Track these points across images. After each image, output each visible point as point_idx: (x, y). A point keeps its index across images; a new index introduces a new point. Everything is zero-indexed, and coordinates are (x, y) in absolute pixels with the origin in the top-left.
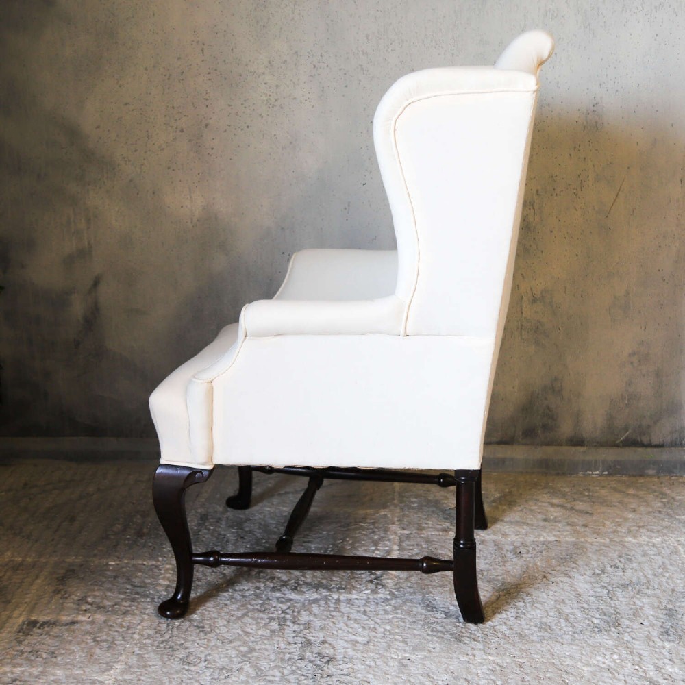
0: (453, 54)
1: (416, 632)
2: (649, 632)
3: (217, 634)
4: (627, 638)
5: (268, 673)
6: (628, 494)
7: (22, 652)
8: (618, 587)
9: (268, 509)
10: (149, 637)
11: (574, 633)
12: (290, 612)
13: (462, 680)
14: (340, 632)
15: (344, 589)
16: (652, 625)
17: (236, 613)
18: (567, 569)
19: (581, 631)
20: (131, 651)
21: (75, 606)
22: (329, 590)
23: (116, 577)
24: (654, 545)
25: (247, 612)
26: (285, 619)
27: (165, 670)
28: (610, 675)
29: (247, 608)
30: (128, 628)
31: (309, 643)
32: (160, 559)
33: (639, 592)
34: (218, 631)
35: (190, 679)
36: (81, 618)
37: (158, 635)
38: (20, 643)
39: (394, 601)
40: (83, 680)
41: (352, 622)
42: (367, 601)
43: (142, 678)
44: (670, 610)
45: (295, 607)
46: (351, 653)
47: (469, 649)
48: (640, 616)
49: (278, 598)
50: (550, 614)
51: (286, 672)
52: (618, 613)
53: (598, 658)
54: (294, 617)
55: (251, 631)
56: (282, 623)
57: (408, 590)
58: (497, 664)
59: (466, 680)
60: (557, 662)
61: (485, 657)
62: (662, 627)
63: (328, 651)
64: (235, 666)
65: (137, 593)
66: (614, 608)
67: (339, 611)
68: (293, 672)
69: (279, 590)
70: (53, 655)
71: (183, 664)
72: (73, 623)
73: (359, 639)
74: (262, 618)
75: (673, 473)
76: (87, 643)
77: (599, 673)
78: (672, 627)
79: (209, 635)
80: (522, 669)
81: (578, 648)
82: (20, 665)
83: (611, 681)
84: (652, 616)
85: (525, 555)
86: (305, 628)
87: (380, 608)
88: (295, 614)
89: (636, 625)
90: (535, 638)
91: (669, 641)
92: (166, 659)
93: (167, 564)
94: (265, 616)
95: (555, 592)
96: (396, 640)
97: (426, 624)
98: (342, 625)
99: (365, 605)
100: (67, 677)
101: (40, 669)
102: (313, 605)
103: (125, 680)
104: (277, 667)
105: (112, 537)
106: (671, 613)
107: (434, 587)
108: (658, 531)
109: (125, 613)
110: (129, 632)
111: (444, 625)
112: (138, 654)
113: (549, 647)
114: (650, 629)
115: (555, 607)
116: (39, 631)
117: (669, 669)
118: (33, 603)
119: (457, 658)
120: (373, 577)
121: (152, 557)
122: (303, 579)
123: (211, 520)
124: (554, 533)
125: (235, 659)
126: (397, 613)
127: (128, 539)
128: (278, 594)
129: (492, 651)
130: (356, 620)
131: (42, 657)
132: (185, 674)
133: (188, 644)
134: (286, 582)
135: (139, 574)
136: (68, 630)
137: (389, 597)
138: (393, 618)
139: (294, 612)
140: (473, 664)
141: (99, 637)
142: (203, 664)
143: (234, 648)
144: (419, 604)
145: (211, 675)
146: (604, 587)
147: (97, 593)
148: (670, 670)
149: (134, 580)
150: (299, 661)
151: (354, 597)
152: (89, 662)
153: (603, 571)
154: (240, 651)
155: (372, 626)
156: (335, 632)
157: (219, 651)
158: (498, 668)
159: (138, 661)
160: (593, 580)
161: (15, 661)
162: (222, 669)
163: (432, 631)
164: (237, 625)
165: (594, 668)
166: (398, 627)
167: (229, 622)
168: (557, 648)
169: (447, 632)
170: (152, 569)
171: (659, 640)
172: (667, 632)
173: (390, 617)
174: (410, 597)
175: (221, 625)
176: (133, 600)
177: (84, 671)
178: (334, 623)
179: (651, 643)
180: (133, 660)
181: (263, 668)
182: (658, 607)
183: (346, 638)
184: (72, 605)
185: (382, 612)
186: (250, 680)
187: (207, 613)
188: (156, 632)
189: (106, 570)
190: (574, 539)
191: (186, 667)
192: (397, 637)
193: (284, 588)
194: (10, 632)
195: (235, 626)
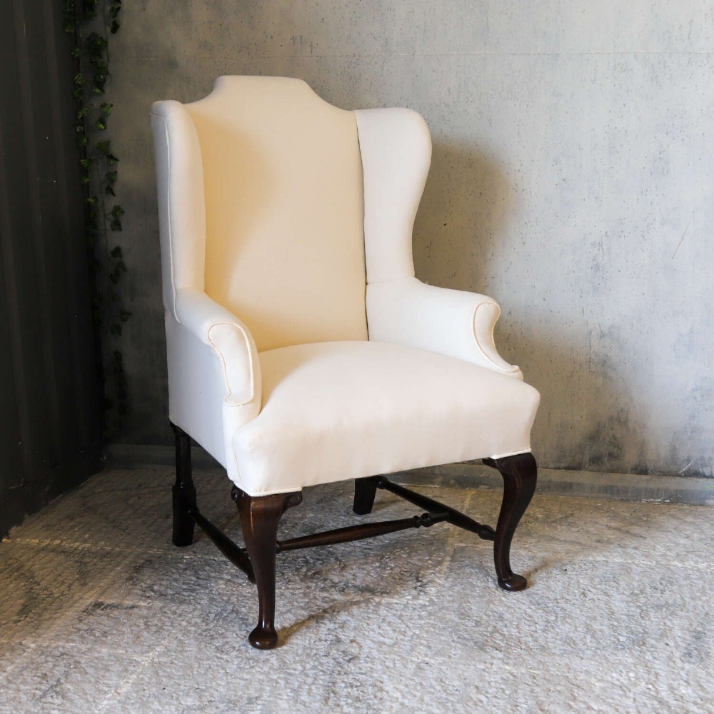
1: (443, 638)
2: (672, 653)
4: (648, 657)
5: (290, 667)
7: (79, 630)
8: (653, 608)
10: (195, 625)
12: (331, 612)
13: (472, 687)
14: (371, 633)
15: (387, 592)
16: (677, 646)
19: (604, 648)
20: (175, 636)
22: (374, 594)
23: (185, 569)
28: (621, 692)
30: (180, 615)
31: (339, 641)
33: (672, 613)
35: (218, 666)
36: (141, 603)
37: (204, 624)
38: (81, 621)
39: (430, 608)
40: (123, 659)
41: (386, 624)
42: (406, 606)
44: (699, 632)
46: (375, 653)
47: (489, 657)
48: (667, 637)
49: (324, 598)
50: (578, 629)
51: (308, 666)
52: (646, 633)
53: (614, 675)
54: (332, 615)
57: (448, 598)
58: (512, 674)
59: (477, 687)
60: (571, 676)
61: (502, 666)
62: (686, 648)
63: (354, 650)
65: (199, 585)
66: (643, 627)
67: (376, 614)
68: (314, 667)
69: (328, 591)
70: (105, 634)
72: (133, 607)
73: (387, 641)
76: (138, 626)
77: (609, 690)
78: (696, 649)
80: (535, 681)
81: (596, 663)
82: (73, 641)
83: (620, 698)
84: (679, 637)
85: (570, 573)
86: (339, 627)
87: (416, 613)
88: (335, 613)
89: (661, 645)
90: (558, 652)
91: (690, 663)
92: (203, 646)
95: (590, 608)
96: (421, 644)
97: (455, 630)
98: (375, 627)
99: (403, 610)
100: (110, 655)
101: (89, 646)
102: (354, 606)
104: (301, 661)
106: (698, 636)
107: (474, 597)
109: (182, 602)
110: (180, 619)
111: (471, 632)
112: (180, 640)
113: (568, 661)
114: (674, 650)
115: (586, 623)
116: (103, 613)
118: (106, 587)
119: (474, 665)
120: (418, 584)
122: (353, 582)
124: (604, 553)
126: (430, 619)
128: (325, 595)
129: (510, 661)
130: (390, 622)
131: (94, 635)
132: (215, 662)
133: (229, 634)
135: (207, 568)
136: (126, 613)
137: (427, 604)
138: (425, 623)
140: (488, 672)
141: (150, 621)
142: (235, 653)
144: (454, 611)
146: (638, 607)
147: (164, 583)
149: (200, 573)
150: (324, 658)
151: (395, 601)
152: (134, 643)
153: (642, 592)
155: (403, 630)
156: (366, 633)
158: (511, 678)
159: (177, 646)
160: (630, 599)
162: (249, 660)
163: (459, 638)
165: (606, 685)
166: (427, 632)
168: (576, 663)
169: (473, 640)
171: (679, 661)
172: (689, 654)
173: (423, 622)
174: (448, 605)
176: (193, 591)
177: (127, 651)
178: (368, 624)
179: (671, 663)
181: (287, 661)
182: (688, 629)
183: (375, 639)
185: (416, 617)
186: (271, 672)
188: (203, 621)
189: (179, 563)
190: (621, 560)
191: (219, 655)
192: (423, 641)
193: (333, 589)
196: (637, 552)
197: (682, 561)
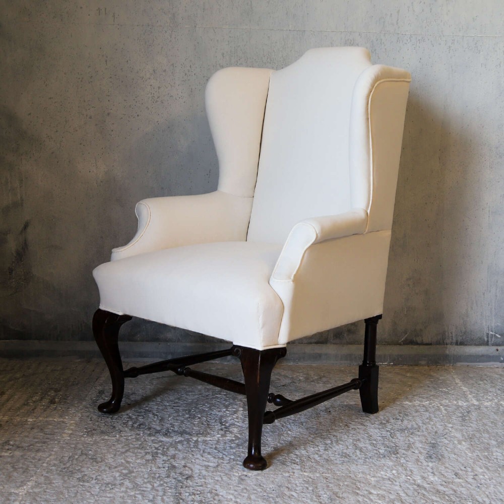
2: (418, 457)
3: (106, 463)
4: (403, 461)
5: (142, 486)
8: (398, 431)
10: (54, 465)
11: (366, 458)
12: (161, 449)
13: (284, 487)
14: (197, 460)
15: (201, 434)
16: (420, 453)
17: (121, 450)
18: (363, 421)
19: (370, 457)
20: (41, 474)
22: (191, 435)
23: (32, 429)
24: (424, 406)
25: (129, 449)
26: (157, 453)
27: (65, 485)
28: (390, 482)
29: (129, 447)
30: (39, 460)
31: (174, 467)
32: (67, 417)
33: (412, 433)
34: (107, 461)
36: (4, 454)
37: (62, 464)
39: (237, 441)
40: (2, 492)
41: (206, 454)
42: (218, 441)
43: (47, 490)
44: (433, 444)
45: (165, 445)
46: (204, 472)
47: (291, 469)
48: (412, 448)
49: (153, 441)
50: (349, 447)
51: (156, 485)
52: (397, 446)
53: (382, 473)
54: (163, 451)
55: (131, 461)
56: (155, 455)
58: (310, 478)
59: (287, 487)
60: (353, 476)
61: (302, 473)
62: (427, 454)
63: (187, 471)
64: (118, 482)
65: (47, 439)
66: (395, 443)
67: (197, 448)
68: (161, 485)
69: (154, 436)
71: (79, 482)
73: (211, 464)
74: (140, 453)
75: (438, 363)
76: (7, 469)
77: (381, 482)
78: (434, 454)
79: (100, 464)
80: (328, 480)
81: (368, 467)
83: (390, 486)
84: (421, 447)
85: (333, 413)
86: (172, 458)
87: (228, 445)
88: (165, 450)
89: (409, 453)
90: (338, 462)
91: (432, 462)
92: (67, 479)
93: (72, 420)
94: (142, 451)
95: (354, 434)
96: (238, 464)
98: (198, 456)
99: (216, 444)
102: (179, 444)
104: (149, 482)
105: (32, 404)
106: (434, 446)
108: (427, 398)
109: (38, 451)
110: (40, 463)
112: (46, 476)
113: (347, 467)
114: (419, 455)
115: (353, 443)
117: (431, 478)
119: (281, 474)
120: (223, 427)
121: (61, 416)
122: (172, 428)
123: (107, 394)
124: (354, 399)
125: (118, 478)
127: (44, 405)
128: (153, 438)
129: (306, 470)
130: (209, 453)
132: (80, 488)
133: (84, 469)
134: (159, 430)
135: (50, 427)
137: (234, 439)
138: (236, 451)
139: (163, 448)
140: (292, 478)
141: (16, 465)
142: (94, 481)
143: (118, 471)
145: (99, 488)
146: (388, 431)
149: (46, 430)
150: (166, 478)
151: (209, 439)
152: (8, 481)
153: (388, 422)
154: (122, 473)
155: (220, 456)
156: (193, 461)
157: (107, 473)
158: (310, 480)
159: (45, 480)
160: (380, 427)
162: (107, 484)
165: (378, 479)
167: (115, 455)
168: (353, 468)
170: (60, 424)
171: (424, 462)
172: (431, 457)
173: (234, 451)
175: (109, 457)
176: (44, 443)
177: (4, 487)
178: (193, 455)
179: (420, 464)
180: (42, 479)
181: (139, 483)
182: (425, 442)
183: (201, 464)
185: (229, 448)
187: (99, 450)
188: (60, 463)
189: (25, 424)
191: (82, 484)
192: (238, 462)
193: (158, 434)
195: (120, 458)
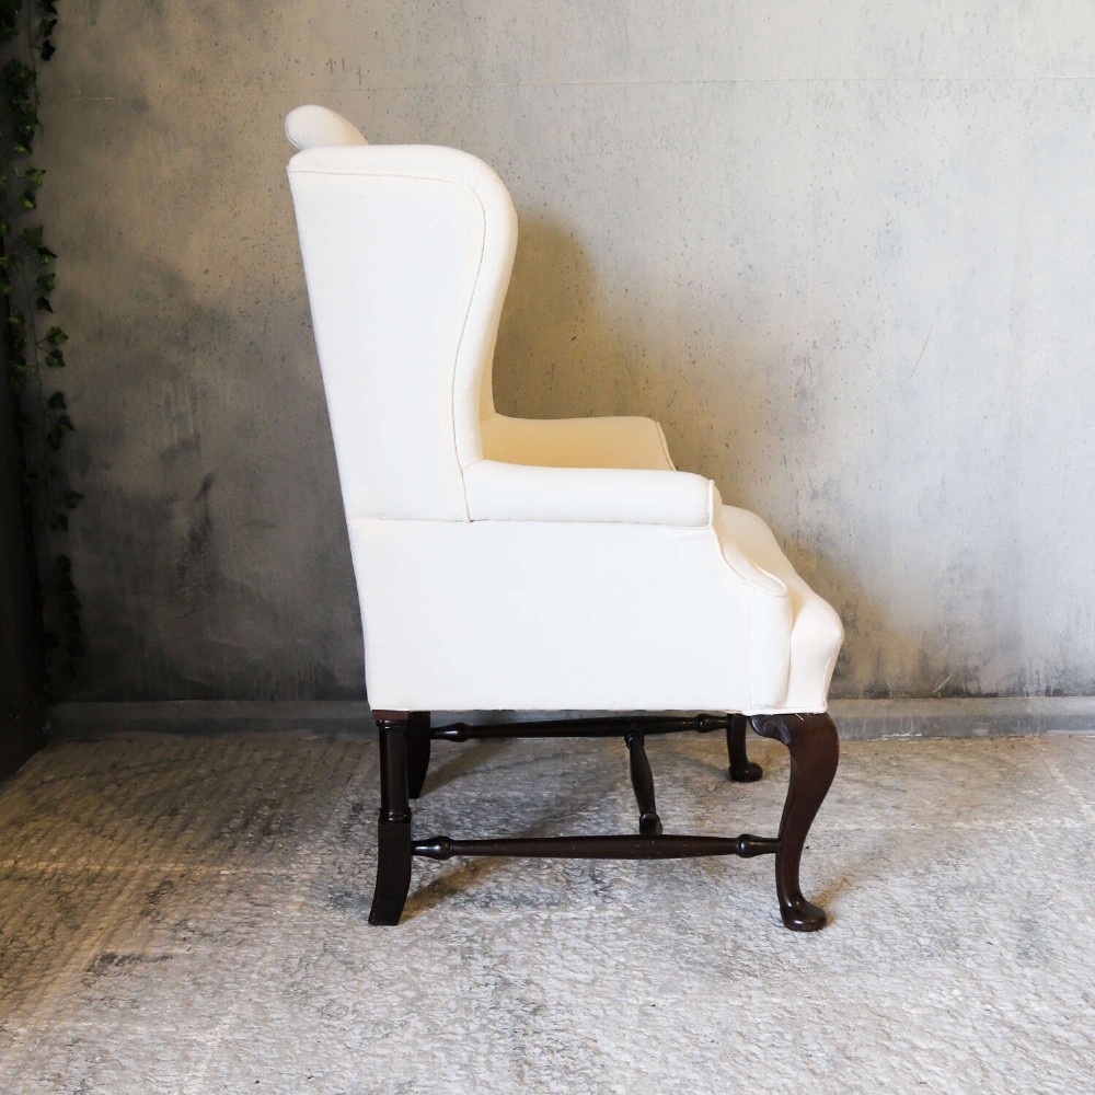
0: (691, 158)
1: (664, 965)
2: (1001, 955)
3: (373, 973)
4: (970, 964)
5: (445, 1029)
6: (952, 763)
7: (90, 1000)
8: (951, 892)
9: (448, 795)
10: (273, 977)
11: (895, 959)
12: (479, 939)
13: (734, 1035)
14: (552, 967)
15: (557, 904)
16: (1005, 945)
17: (399, 941)
18: (876, 868)
19: (902, 956)
20: (247, 998)
21: (169, 933)
22: (536, 907)
23: (229, 892)
24: (995, 831)
25: (417, 940)
26: (471, 950)
27: (294, 1026)
28: (952, 1020)
29: (416, 934)
30: (244, 965)
31: (507, 984)
32: (294, 866)
33: (981, 898)
34: (373, 968)
35: (331, 1039)
36: (177, 950)
37: (287, 975)
38: (89, 985)
39: (629, 921)
40: (175, 1041)
41: (569, 952)
42: (591, 920)
43: (261, 1037)
44: (1028, 921)
45: (485, 931)
46: (568, 997)
47: (743, 987)
48: (986, 932)
49: (461, 920)
50: (857, 933)
51: (472, 1027)
52: (954, 929)
53: (931, 995)
54: (484, 946)
55: (421, 967)
56: (467, 954)
57: (650, 904)
58: (785, 1009)
59: (740, 1034)
60: (871, 1003)
61: (767, 999)
62: (1018, 946)
63: (534, 995)
64: (397, 1020)
65: (258, 915)
66: (949, 922)
67: (550, 937)
68: (483, 1028)
69: (463, 908)
70: (134, 1003)
71: (321, 1018)
72: (165, 958)
73: (580, 977)
74: (439, 949)
75: (1012, 732)
76: (183, 987)
77: (934, 1018)
78: (1032, 946)
79: (360, 974)
80: (822, 1016)
81: (900, 981)
82: (86, 1019)
83: (953, 1029)
84: (1002, 931)
85: (815, 851)
86: (501, 963)
87: (610, 930)
88: (486, 942)
89: (981, 945)
90: (838, 970)
91: (1031, 966)
92: (297, 1010)
93: (304, 873)
94: (442, 946)
95: (862, 901)
96: (634, 977)
97: (678, 952)
98: (554, 957)
99: (588, 928)
100: (152, 1036)
101: (114, 1024)
102: (513, 929)
103: (236, 1041)
104: (459, 1020)
105: (227, 836)
106: (1029, 926)
107: (687, 900)
108: (999, 812)
109: (240, 943)
110: (245, 970)
111: (704, 953)
112: (256, 1003)
113: (858, 981)
114: (1003, 950)
115: (864, 923)
116: (118, 969)
117: (1036, 1007)
118: (111, 928)
119: (725, 1002)
120: (598, 886)
121: (282, 864)
122: (497, 891)
123: (368, 811)
124: (854, 818)
125: (397, 1009)
126: (634, 938)
127: (250, 839)
128: (461, 914)
129: (775, 991)
130: (574, 948)
131: (117, 1007)
132: (324, 1032)
133: (330, 988)
134: (474, 896)
135: (263, 887)
136: (157, 968)
137: (622, 915)
138: (629, 945)
139: (483, 939)
140: (749, 1010)
141: (200, 978)
142: (350, 1017)
143: (396, 993)
144: (667, 923)
145: (360, 1034)
146: (930, 893)
147: (202, 915)
148: (1037, 1009)
149: (255, 896)
150: (492, 1011)
151: (572, 915)
152: (185, 1013)
153: (928, 870)
154: (404, 997)
155: (598, 958)
156: (544, 968)
157: (374, 998)
158: (786, 1014)
159: (255, 1013)
160: (914, 883)
161: (80, 1013)
162: (377, 1024)
163: (687, 962)
164: (401, 960)
165: (927, 1011)
166: (636, 958)
167: (389, 955)
168: (871, 983)
169: (709, 963)
170: (281, 881)
171: (1016, 966)
172: (1026, 954)
173: (625, 943)
174: (653, 914)
175: (379, 958)
176: (252, 925)
177: (178, 1028)
178: (542, 954)
179: (1006, 971)
180: (249, 1011)
181: (439, 1023)
182: (1010, 918)
183: (560, 976)
184: (165, 932)
185: (613, 937)
186: (419, 1040)
187: (358, 942)
188: (284, 971)
189: (215, 882)
190: (881, 827)
191: (326, 1022)
192: (635, 973)
193: (471, 905)
194: (76, 971)
195: (398, 960)
196: (900, 812)
197: (967, 821)
